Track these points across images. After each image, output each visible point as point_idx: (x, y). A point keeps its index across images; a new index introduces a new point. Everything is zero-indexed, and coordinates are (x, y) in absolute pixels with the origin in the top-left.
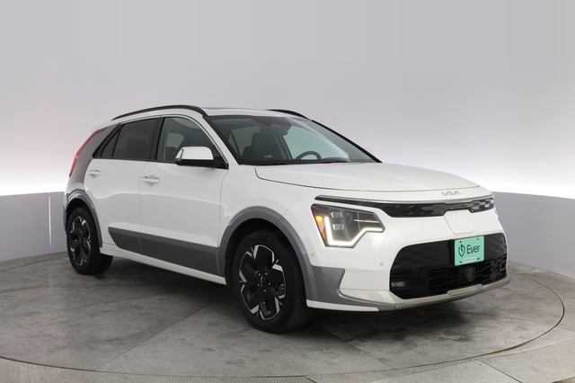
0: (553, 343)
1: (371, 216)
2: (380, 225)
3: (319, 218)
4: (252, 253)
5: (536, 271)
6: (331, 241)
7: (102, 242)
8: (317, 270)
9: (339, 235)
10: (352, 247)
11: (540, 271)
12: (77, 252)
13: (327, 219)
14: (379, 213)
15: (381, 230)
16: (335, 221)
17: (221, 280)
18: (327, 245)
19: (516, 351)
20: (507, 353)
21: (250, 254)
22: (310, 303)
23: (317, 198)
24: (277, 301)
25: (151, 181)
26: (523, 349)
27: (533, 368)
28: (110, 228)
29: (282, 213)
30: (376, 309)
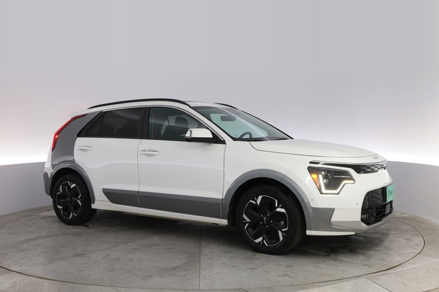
0: (417, 266)
1: (346, 173)
2: (351, 178)
3: (315, 176)
4: (256, 202)
5: (405, 215)
6: (324, 190)
7: (94, 200)
8: (316, 210)
9: (328, 186)
10: (338, 194)
11: (408, 216)
12: (66, 209)
13: (320, 176)
14: (351, 171)
15: (353, 182)
16: (325, 177)
17: (224, 222)
18: (321, 193)
19: (391, 271)
20: (384, 272)
21: (254, 202)
22: (309, 233)
23: (311, 163)
24: (280, 233)
25: (150, 154)
26: (396, 270)
27: (403, 283)
28: (103, 189)
29: (285, 173)
30: (354, 233)
